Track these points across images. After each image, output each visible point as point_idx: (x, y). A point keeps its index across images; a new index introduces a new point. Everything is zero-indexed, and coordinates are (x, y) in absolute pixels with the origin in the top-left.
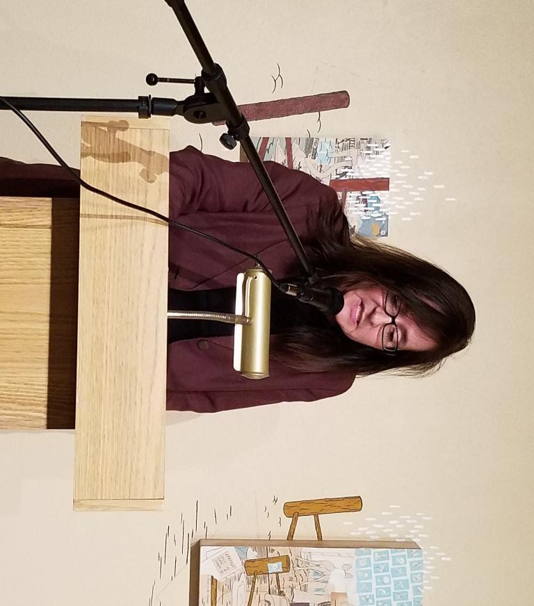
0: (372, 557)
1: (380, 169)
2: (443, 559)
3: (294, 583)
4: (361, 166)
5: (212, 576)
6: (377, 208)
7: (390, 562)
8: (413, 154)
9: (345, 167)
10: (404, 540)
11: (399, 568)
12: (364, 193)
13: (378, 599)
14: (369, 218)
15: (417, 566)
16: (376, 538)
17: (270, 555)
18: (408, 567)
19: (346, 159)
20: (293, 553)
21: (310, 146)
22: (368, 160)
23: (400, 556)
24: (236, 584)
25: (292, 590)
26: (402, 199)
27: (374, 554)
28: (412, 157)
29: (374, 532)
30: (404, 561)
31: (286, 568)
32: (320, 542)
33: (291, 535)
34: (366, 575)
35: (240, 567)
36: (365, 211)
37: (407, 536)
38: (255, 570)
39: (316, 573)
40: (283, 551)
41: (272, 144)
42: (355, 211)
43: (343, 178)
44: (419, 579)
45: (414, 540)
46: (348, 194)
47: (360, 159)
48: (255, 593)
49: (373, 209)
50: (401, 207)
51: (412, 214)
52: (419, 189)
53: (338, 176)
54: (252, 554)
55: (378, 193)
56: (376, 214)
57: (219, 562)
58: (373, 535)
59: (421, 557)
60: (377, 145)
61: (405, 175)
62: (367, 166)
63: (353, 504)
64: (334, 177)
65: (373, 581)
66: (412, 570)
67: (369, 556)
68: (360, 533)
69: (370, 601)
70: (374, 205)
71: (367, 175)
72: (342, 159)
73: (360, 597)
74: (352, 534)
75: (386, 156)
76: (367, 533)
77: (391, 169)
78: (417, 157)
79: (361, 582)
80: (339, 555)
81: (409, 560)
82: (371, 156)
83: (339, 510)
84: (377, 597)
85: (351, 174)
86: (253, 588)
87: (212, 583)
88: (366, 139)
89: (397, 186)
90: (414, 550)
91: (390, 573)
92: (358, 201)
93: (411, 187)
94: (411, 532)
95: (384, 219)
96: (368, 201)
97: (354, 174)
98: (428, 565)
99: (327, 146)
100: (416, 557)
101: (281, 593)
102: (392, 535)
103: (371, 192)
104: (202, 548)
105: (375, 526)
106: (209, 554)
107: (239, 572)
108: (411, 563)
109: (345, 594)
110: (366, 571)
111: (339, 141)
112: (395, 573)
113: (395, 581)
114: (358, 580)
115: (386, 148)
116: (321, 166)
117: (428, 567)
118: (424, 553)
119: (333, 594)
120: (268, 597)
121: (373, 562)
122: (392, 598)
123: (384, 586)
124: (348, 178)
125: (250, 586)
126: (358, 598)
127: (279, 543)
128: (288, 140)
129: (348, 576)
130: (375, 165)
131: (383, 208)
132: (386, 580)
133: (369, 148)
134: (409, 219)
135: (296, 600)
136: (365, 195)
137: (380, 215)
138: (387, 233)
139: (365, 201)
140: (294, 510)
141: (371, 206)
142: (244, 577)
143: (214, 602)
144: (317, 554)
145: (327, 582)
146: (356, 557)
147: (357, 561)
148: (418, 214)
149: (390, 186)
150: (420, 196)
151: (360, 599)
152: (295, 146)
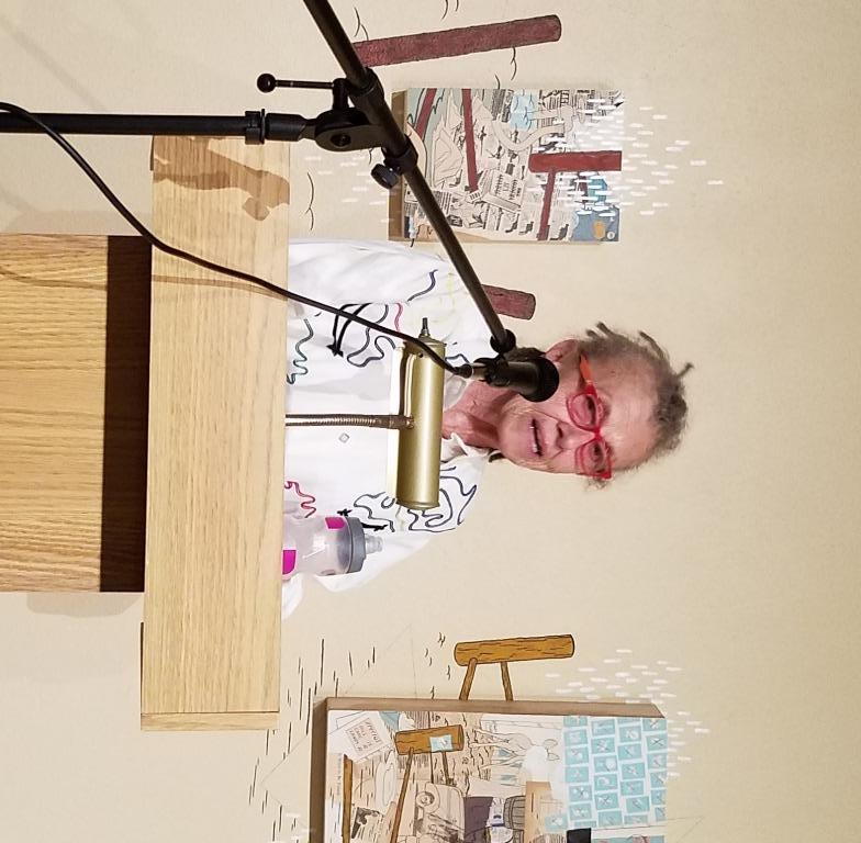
0: (588, 728)
1: (607, 137)
2: (697, 730)
3: (470, 767)
4: (577, 133)
5: (345, 756)
6: (603, 198)
7: (617, 736)
8: (659, 113)
9: (554, 135)
10: (638, 702)
11: (630, 746)
12: (582, 174)
13: (599, 792)
14: (590, 213)
15: (659, 743)
16: (596, 698)
17: (434, 725)
18: (644, 743)
19: (555, 122)
20: (469, 721)
21: (500, 102)
22: (590, 124)
23: (631, 729)
24: (381, 768)
25: (467, 778)
26: (640, 181)
27: (593, 723)
28: (656, 117)
29: (592, 689)
30: (636, 734)
31: (458, 744)
32: (509, 705)
33: (465, 693)
34: (580, 755)
35: (387, 741)
36: (584, 202)
37: (642, 696)
38: (410, 746)
39: (503, 752)
40: (453, 718)
41: (441, 98)
42: (569, 202)
43: (550, 151)
44: (660, 763)
45: (653, 702)
46: (558, 176)
47: (576, 122)
48: (410, 781)
49: (596, 199)
50: (639, 194)
51: (655, 205)
52: (668, 166)
53: (543, 149)
54: (406, 723)
55: (603, 175)
56: (600, 207)
57: (355, 735)
58: (590, 694)
59: (665, 729)
60: (603, 101)
61: (646, 146)
62: (588, 133)
63: (561, 646)
64: (537, 150)
65: (591, 765)
66: (649, 749)
67: (584, 727)
68: (570, 691)
69: (586, 795)
70: (597, 193)
71: (586, 147)
72: (549, 122)
73: (571, 789)
74: (560, 691)
75: (617, 117)
76: (582, 690)
77: (625, 135)
78: (663, 117)
79: (572, 766)
80: (540, 726)
81: (645, 734)
82: (594, 117)
83: (539, 656)
84: (596, 789)
85: (563, 146)
86: (408, 773)
87: (345, 766)
88: (587, 91)
89: (634, 162)
90: (654, 720)
91: (616, 753)
92: (573, 187)
93: (654, 163)
94: (649, 689)
95: (613, 214)
96: (589, 187)
97: (567, 145)
98: (674, 739)
99: (526, 102)
100: (655, 729)
101: (450, 782)
102: (618, 694)
103: (593, 173)
104: (330, 713)
105: (593, 680)
106: (341, 722)
107: (384, 750)
108: (648, 738)
109: (547, 785)
110: (579, 750)
111: (544, 94)
112: (624, 753)
113: (623, 766)
114: (566, 763)
115: (618, 105)
116: (517, 133)
117: (673, 743)
118: (668, 721)
119: (530, 785)
120: (431, 788)
121: (590, 737)
122: (618, 791)
123: (607, 773)
124: (558, 151)
125: (403, 771)
126: (568, 791)
127: (449, 706)
128: (466, 93)
129: (552, 757)
130: (600, 131)
131: (611, 197)
132: (610, 764)
133: (590, 105)
134: (651, 213)
135: (473, 793)
136: (584, 178)
137: (607, 208)
138: (617, 235)
139: (584, 187)
140: (471, 655)
141: (594, 195)
142: (393, 757)
143: (348, 794)
144: (505, 724)
145: (520, 766)
146: (565, 729)
147: (566, 734)
148: (666, 205)
149: (623, 161)
150: (669, 178)
151: (571, 792)
152: (476, 102)
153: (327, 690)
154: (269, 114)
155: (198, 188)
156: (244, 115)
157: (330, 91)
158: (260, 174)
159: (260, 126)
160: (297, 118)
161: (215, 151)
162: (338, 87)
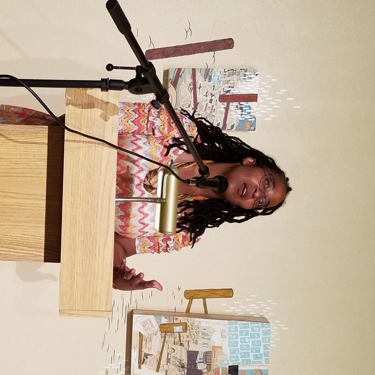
1: (252, 88)
2: (283, 328)
3: (189, 339)
4: (239, 87)
5: (140, 333)
6: (249, 113)
7: (250, 330)
8: (274, 78)
9: (230, 87)
10: (259, 316)
11: (255, 334)
12: (241, 103)
13: (242, 351)
14: (244, 119)
15: (267, 333)
16: (241, 314)
17: (175, 322)
18: (261, 333)
19: (230, 82)
20: (190, 321)
21: (208, 74)
22: (245, 83)
23: (256, 327)
24: (154, 338)
25: (188, 343)
26: (265, 106)
27: (240, 324)
28: (273, 80)
29: (240, 310)
30: (258, 329)
31: (185, 330)
32: (206, 315)
33: (188, 310)
34: (234, 337)
35: (156, 327)
36: (241, 114)
37: (260, 314)
38: (166, 329)
39: (203, 334)
40: (183, 319)
41: (183, 72)
42: (235, 114)
43: (228, 94)
44: (267, 340)
45: (265, 316)
46: (231, 104)
47: (239, 82)
48: (165, 343)
49: (246, 113)
50: (265, 112)
51: (271, 116)
52: (277, 100)
53: (225, 93)
54: (164, 321)
55: (250, 104)
56: (248, 117)
57: (144, 324)
58: (239, 312)
59: (269, 327)
60: (250, 73)
61: (268, 92)
62: (244, 87)
63: (227, 293)
64: (222, 93)
65: (239, 340)
66: (263, 335)
67: (237, 325)
68: (231, 311)
69: (237, 352)
70: (247, 111)
71: (243, 92)
72: (228, 82)
73: (230, 349)
74: (227, 311)
75: (256, 80)
76: (236, 311)
77: (260, 88)
78: (276, 80)
79: (232, 340)
80: (218, 324)
81: (261, 329)
82: (246, 80)
83: (219, 296)
85: (233, 91)
86: (165, 340)
87: (140, 336)
88: (244, 69)
89: (263, 98)
90: (265, 323)
91: (249, 336)
92: (237, 109)
93: (271, 99)
94: (264, 311)
95: (253, 120)
96: (244, 108)
97: (235, 91)
98: (273, 332)
99: (218, 74)
100: (266, 327)
101: (181, 344)
102: (251, 313)
103: (246, 103)
104: (134, 315)
105: (241, 307)
106: (138, 319)
107: (155, 331)
108: (263, 331)
109: (221, 347)
110: (235, 334)
111: (226, 71)
112: (253, 336)
113: (252, 341)
114: (229, 339)
115: (257, 75)
116: (214, 86)
117: (273, 333)
118: (271, 324)
119: (214, 347)
120: (174, 347)
121: (239, 329)
122: (250, 351)
123: (246, 344)
124: (231, 94)
125: (163, 339)
126: (229, 350)
127: (181, 314)
128: (194, 70)
129: (223, 336)
130: (249, 86)
131: (253, 113)
132: (247, 340)
133: (245, 75)
134: (269, 119)
135: (190, 349)
136: (242, 105)
137: (251, 117)
138: (255, 128)
139: (241, 108)
140: (191, 295)
141: (246, 112)
142: (159, 333)
143: (141, 347)
144: (204, 323)
145: (210, 340)
146: (229, 326)
147: (229, 328)
148: (276, 116)
149: (258, 98)
150: (277, 105)
151: (231, 351)
152: (198, 74)
153: (133, 306)
154: (110, 80)
155: (83, 108)
156: (100, 80)
157: (135, 71)
158: (107, 103)
159: (107, 84)
160: (121, 81)
161: (90, 94)
162: (138, 69)
